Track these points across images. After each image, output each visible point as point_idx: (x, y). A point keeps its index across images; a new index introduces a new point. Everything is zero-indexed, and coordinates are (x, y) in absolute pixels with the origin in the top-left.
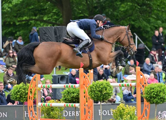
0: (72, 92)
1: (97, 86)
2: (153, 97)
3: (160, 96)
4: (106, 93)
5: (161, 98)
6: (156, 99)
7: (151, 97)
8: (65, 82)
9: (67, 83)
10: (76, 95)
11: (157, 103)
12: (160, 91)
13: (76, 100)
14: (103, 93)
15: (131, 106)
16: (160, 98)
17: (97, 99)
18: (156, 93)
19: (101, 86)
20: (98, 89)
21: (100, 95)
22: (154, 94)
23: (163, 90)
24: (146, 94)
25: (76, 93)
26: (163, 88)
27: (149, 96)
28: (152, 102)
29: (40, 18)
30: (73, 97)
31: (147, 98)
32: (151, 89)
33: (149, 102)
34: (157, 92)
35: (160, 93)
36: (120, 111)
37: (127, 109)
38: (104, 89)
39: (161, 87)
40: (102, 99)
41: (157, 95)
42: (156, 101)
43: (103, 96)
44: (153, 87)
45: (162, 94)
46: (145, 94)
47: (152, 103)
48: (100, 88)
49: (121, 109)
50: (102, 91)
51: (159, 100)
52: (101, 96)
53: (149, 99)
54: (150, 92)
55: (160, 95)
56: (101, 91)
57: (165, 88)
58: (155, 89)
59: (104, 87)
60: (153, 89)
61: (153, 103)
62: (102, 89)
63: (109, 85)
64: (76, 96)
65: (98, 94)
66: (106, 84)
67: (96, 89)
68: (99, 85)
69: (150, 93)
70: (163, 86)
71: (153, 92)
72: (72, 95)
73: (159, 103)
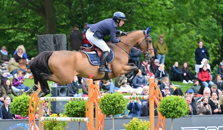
0: (76, 106)
1: (109, 99)
2: (170, 111)
3: (177, 110)
4: (119, 106)
5: (178, 112)
6: (172, 113)
7: (167, 111)
8: (65, 94)
9: (67, 95)
10: (80, 108)
11: (173, 117)
12: (177, 105)
13: (80, 113)
14: (116, 107)
15: (145, 121)
16: (176, 111)
17: (109, 113)
18: (172, 107)
19: (114, 99)
20: (110, 102)
21: (112, 108)
22: (170, 108)
23: (180, 103)
24: (162, 107)
25: (81, 106)
26: (180, 101)
27: (165, 110)
28: (168, 116)
29: (20, 26)
30: (77, 111)
31: (162, 112)
32: (167, 103)
33: (164, 117)
34: (174, 106)
35: (177, 107)
36: (134, 127)
37: (141, 124)
38: (117, 102)
39: (178, 100)
40: (114, 113)
41: (174, 109)
42: (172, 115)
43: (116, 110)
44: (169, 100)
45: (178, 108)
46: (160, 108)
47: (167, 118)
48: (113, 101)
49: (135, 124)
50: (115, 104)
51: (176, 114)
52: (114, 109)
53: (165, 113)
54: (165, 105)
55: (177, 108)
56: (113, 105)
57: (182, 101)
58: (171, 102)
59: (117, 100)
60: (170, 102)
61: (170, 117)
62: (114, 102)
63: (122, 98)
64: (80, 110)
65: (111, 107)
66: (119, 96)
67: (108, 102)
68: (112, 98)
69: (166, 107)
70: (180, 99)
71: (170, 105)
72: (76, 108)
73: (176, 117)
